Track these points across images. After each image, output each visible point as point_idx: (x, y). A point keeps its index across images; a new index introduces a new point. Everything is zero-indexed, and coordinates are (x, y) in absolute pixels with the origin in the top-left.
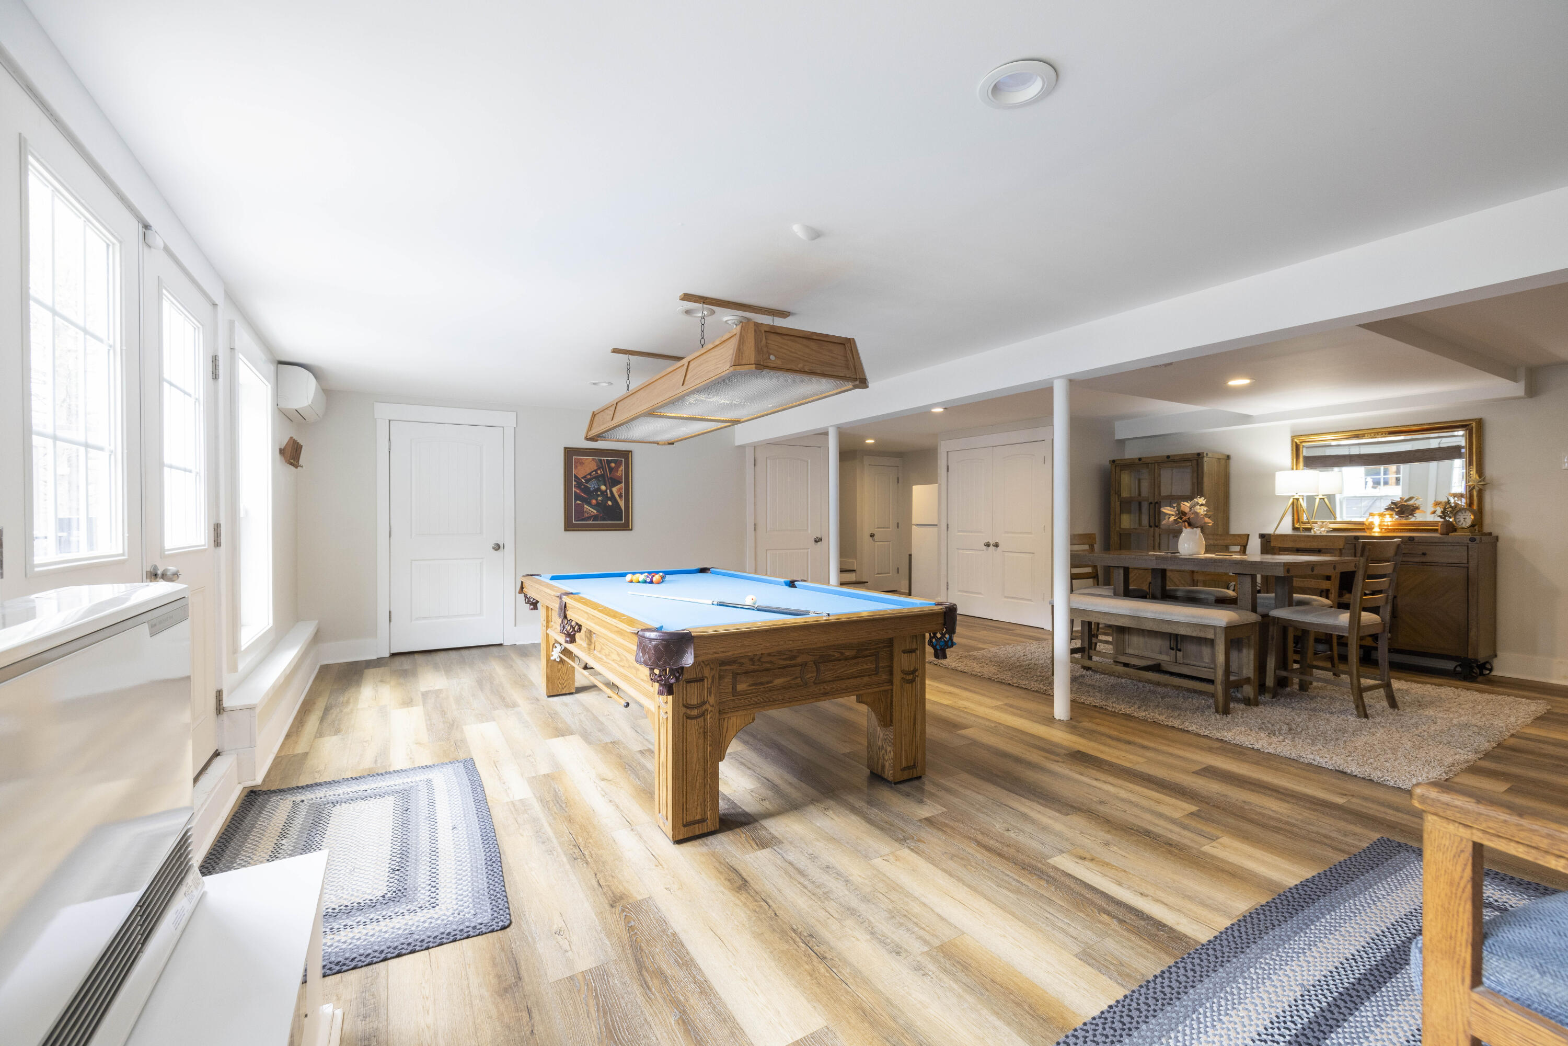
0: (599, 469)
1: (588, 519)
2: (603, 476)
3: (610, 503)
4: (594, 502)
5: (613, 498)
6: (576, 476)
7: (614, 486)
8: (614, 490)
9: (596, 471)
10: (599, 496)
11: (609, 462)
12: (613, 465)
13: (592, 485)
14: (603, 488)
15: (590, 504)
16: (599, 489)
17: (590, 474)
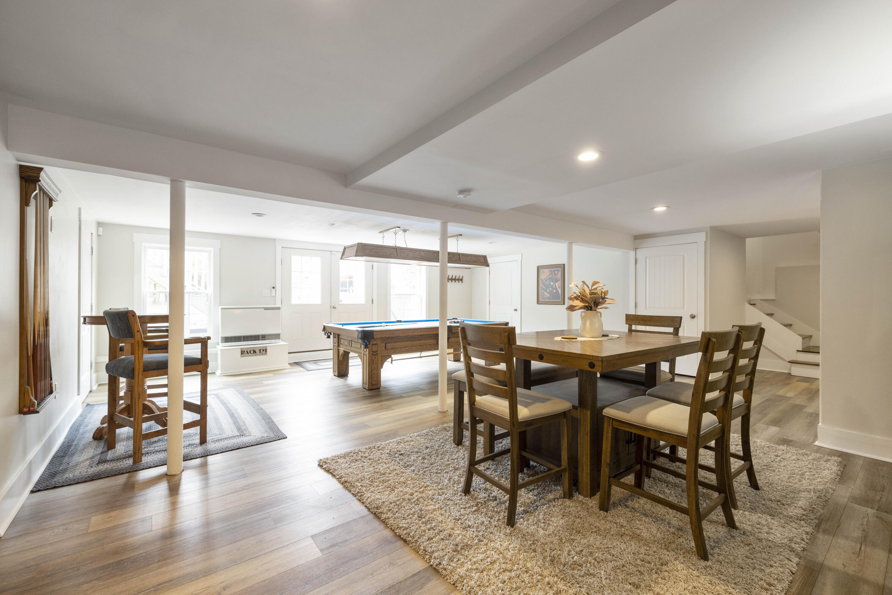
0: (550, 275)
1: (546, 299)
2: (552, 278)
3: (555, 291)
4: (548, 290)
5: (556, 289)
6: (542, 279)
7: (556, 282)
8: (557, 284)
9: (549, 276)
10: (550, 288)
11: (554, 271)
12: (556, 272)
13: (547, 283)
14: (552, 284)
15: (546, 292)
16: (550, 284)
17: (547, 277)
